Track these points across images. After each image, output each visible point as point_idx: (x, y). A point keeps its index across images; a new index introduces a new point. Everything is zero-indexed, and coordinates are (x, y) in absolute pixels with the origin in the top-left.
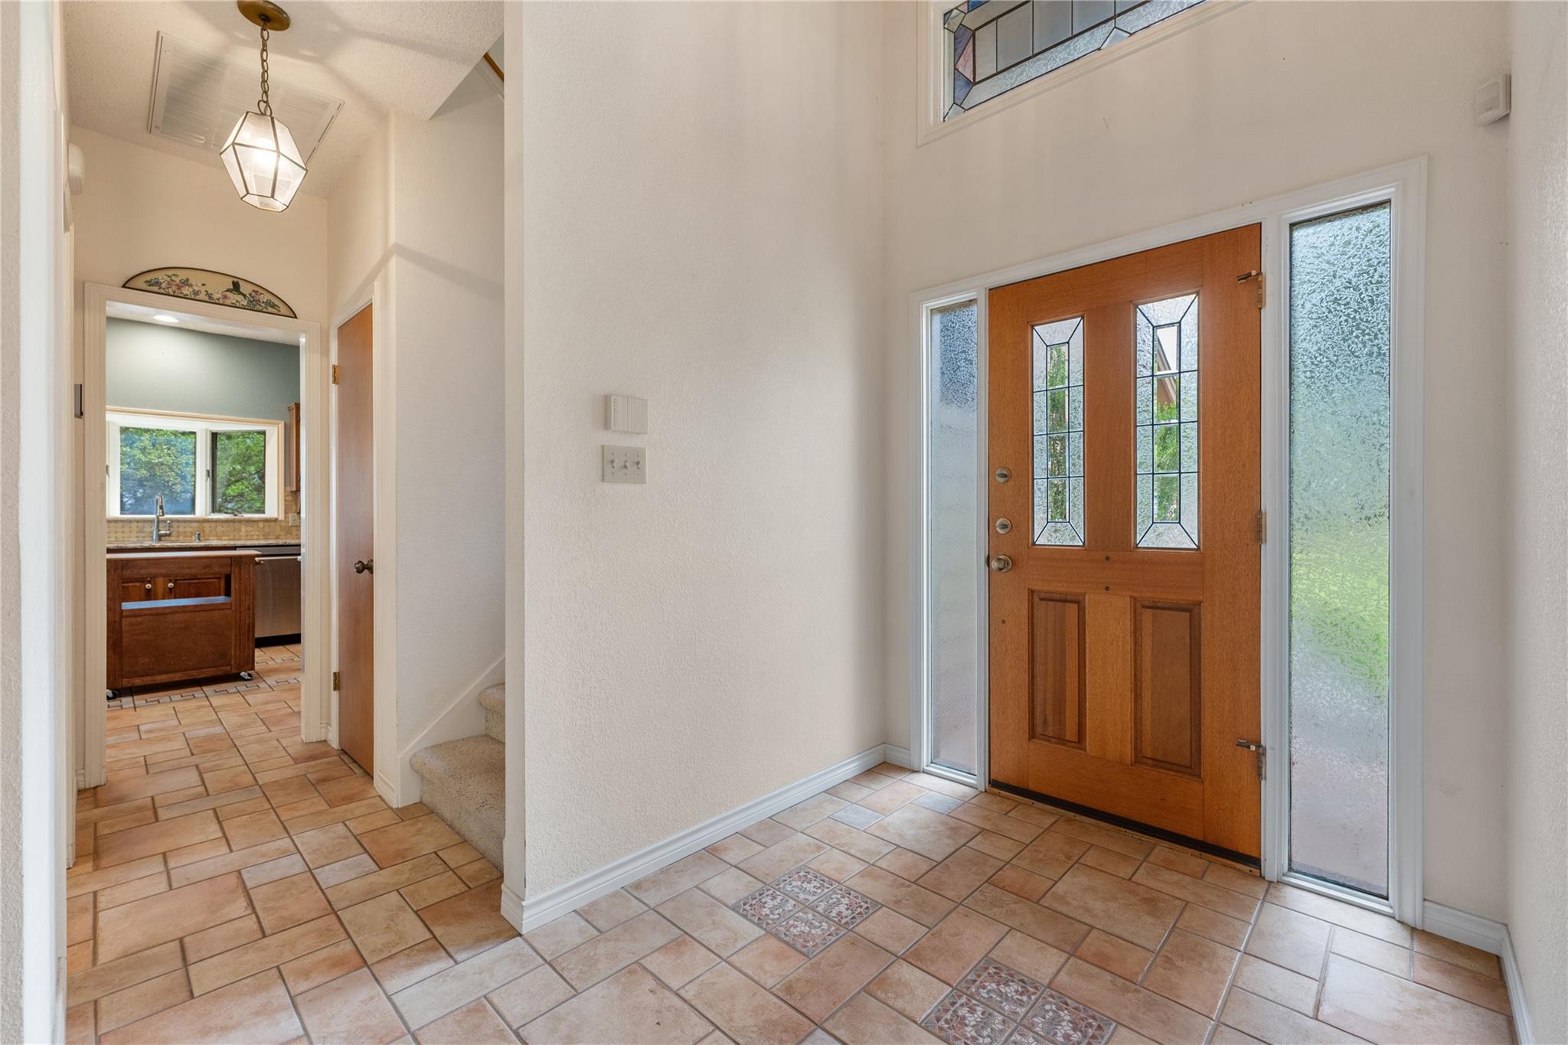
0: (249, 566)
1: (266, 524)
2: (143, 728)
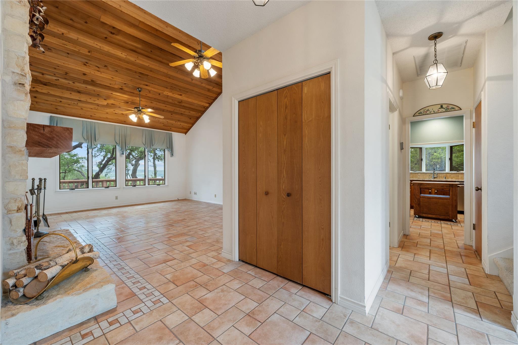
0: (455, 187)
2: (422, 226)
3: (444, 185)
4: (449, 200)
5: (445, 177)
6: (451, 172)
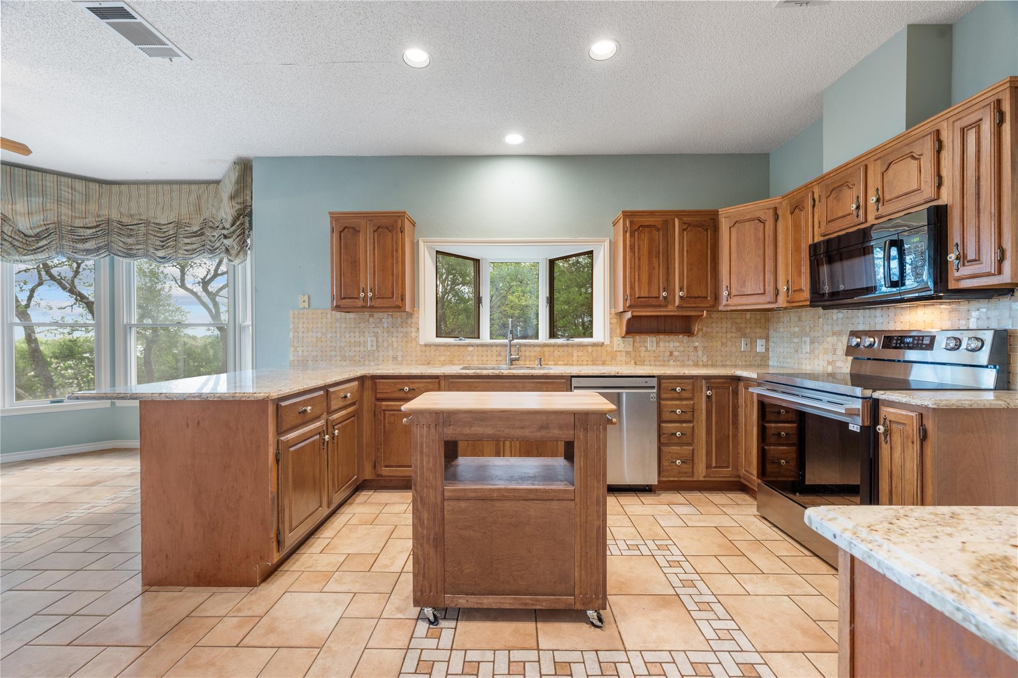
0: (598, 429)
1: (595, 348)
3: (553, 417)
4: (572, 504)
5: (540, 361)
6: (553, 341)
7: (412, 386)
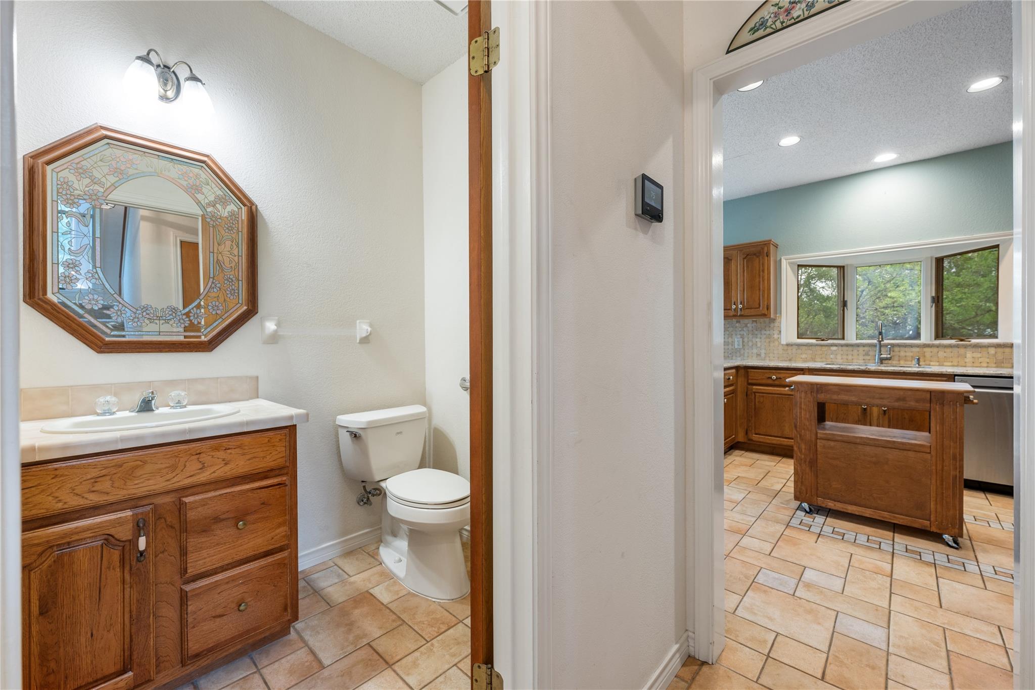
1: (998, 349)
3: (910, 393)
4: (928, 456)
5: (918, 359)
6: (938, 342)
7: (779, 376)
